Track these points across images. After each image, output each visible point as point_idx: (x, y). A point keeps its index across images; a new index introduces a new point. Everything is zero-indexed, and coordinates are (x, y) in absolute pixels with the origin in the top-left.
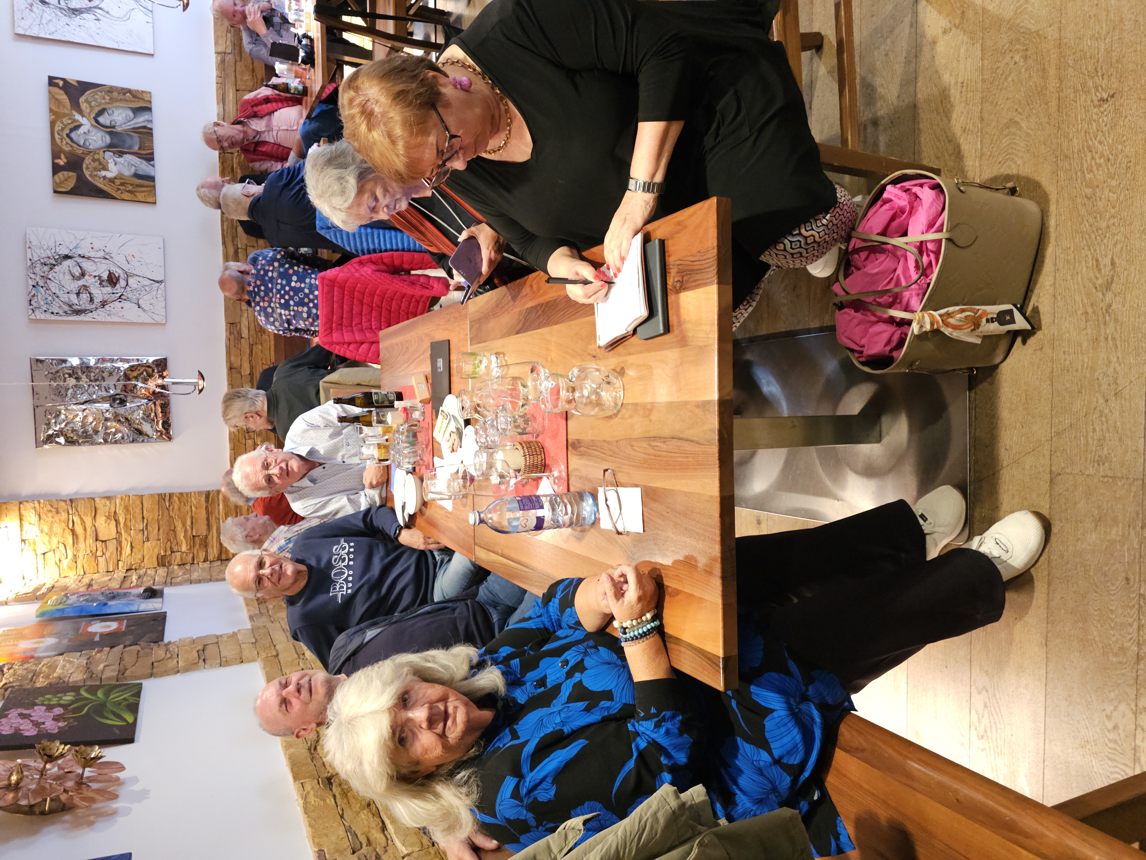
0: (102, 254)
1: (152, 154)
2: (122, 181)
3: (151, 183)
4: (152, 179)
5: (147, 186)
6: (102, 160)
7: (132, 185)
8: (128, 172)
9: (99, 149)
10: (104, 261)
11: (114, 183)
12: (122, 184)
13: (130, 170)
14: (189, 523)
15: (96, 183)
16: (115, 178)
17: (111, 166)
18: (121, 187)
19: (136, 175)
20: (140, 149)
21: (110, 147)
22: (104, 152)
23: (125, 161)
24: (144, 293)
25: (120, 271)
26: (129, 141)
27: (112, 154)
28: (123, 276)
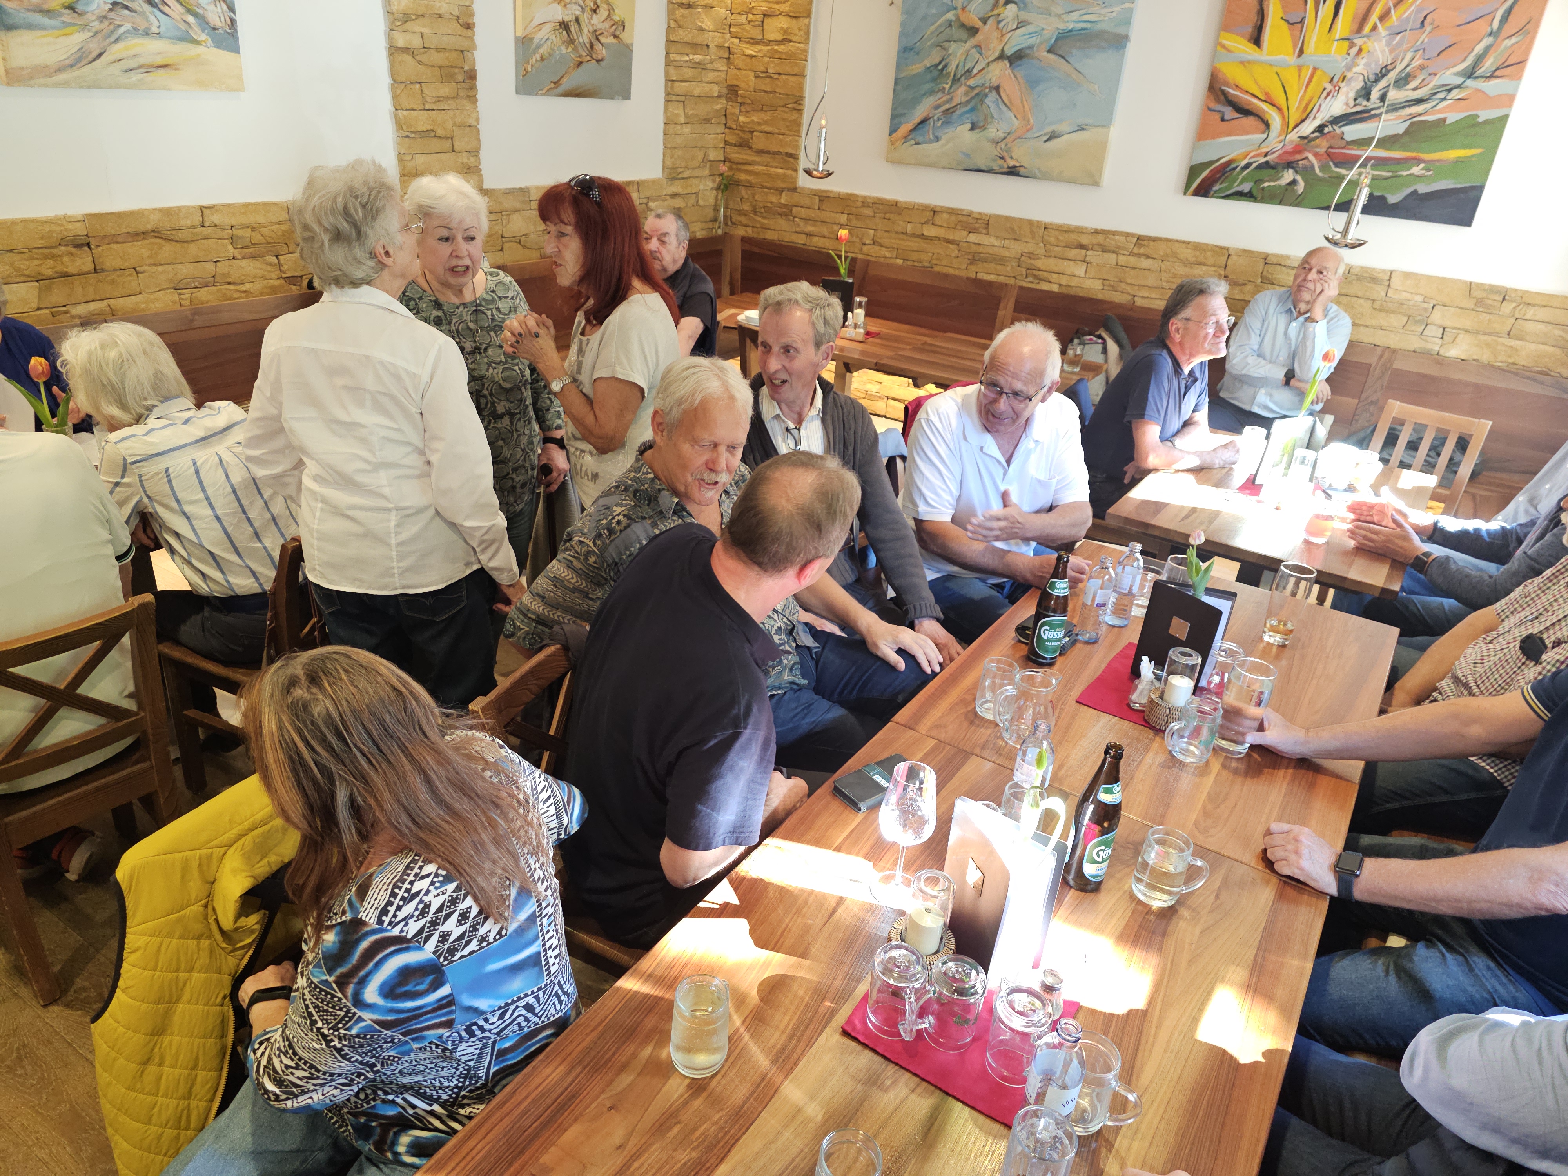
14: (768, 129)
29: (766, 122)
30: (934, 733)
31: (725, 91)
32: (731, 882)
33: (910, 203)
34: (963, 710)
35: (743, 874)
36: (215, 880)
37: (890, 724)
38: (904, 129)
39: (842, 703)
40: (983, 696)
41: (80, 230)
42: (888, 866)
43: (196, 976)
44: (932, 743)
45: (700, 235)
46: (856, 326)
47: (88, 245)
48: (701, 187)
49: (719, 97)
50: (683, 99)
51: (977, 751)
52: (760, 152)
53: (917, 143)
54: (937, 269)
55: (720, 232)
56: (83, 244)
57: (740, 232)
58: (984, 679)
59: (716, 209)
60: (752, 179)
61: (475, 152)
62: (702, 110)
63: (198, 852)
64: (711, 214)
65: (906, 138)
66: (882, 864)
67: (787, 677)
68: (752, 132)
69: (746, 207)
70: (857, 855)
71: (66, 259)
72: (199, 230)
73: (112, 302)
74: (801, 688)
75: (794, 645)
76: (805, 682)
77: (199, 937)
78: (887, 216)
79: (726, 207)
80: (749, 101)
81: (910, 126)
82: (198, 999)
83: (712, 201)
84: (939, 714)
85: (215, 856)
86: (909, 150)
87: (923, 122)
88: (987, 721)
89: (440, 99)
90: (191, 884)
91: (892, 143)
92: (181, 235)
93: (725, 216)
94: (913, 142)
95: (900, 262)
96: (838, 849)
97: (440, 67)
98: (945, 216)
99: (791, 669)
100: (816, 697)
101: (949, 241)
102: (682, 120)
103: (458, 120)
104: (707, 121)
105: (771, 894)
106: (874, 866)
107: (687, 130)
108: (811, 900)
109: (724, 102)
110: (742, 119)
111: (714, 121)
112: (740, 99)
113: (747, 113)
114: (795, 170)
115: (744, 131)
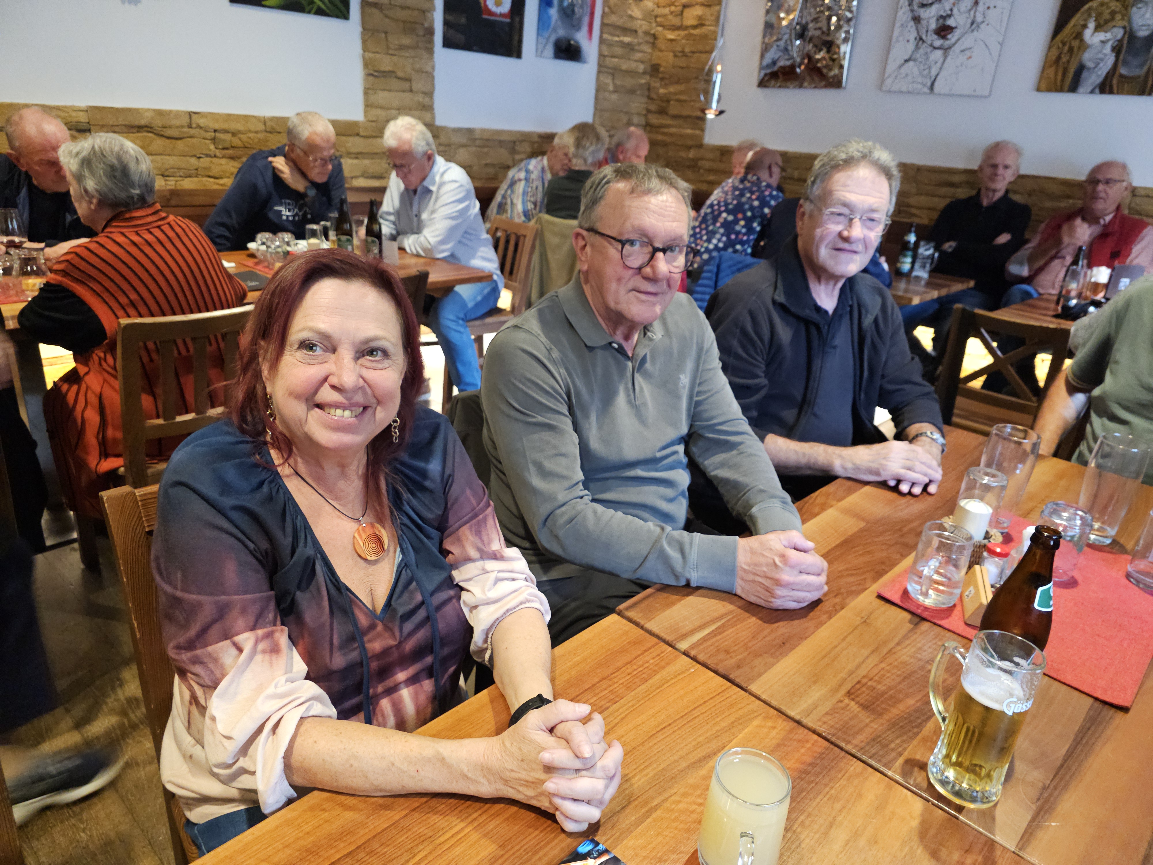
0: (979, 19)
1: (1111, 92)
2: (1075, 49)
3: (1066, 88)
4: (1073, 88)
5: (1063, 81)
6: (1111, 24)
7: (1068, 62)
8: (1087, 57)
9: (1130, 21)
10: (969, 21)
11: (1075, 38)
12: (1071, 50)
13: (1090, 60)
14: (682, 97)
15: (1078, 15)
16: (1082, 40)
17: (1102, 36)
18: (1066, 48)
19: (1081, 68)
20: (1121, 76)
21: (1131, 35)
22: (1124, 28)
23: (1106, 55)
24: (922, 67)
25: (953, 40)
26: (1135, 62)
27: (1119, 37)
28: (947, 43)
29: (682, 93)
31: (649, 69)
41: (83, 117)
49: (644, 73)
50: (611, 71)
52: (675, 117)
60: (667, 139)
61: (430, 94)
62: (629, 82)
68: (668, 101)
72: (186, 130)
80: (667, 76)
89: (402, 48)
92: (169, 132)
97: (404, 22)
102: (611, 88)
103: (417, 66)
104: (632, 91)
107: (614, 97)
109: (648, 77)
110: (662, 91)
111: (638, 92)
112: (660, 75)
113: (665, 86)
114: (703, 130)
115: (663, 101)
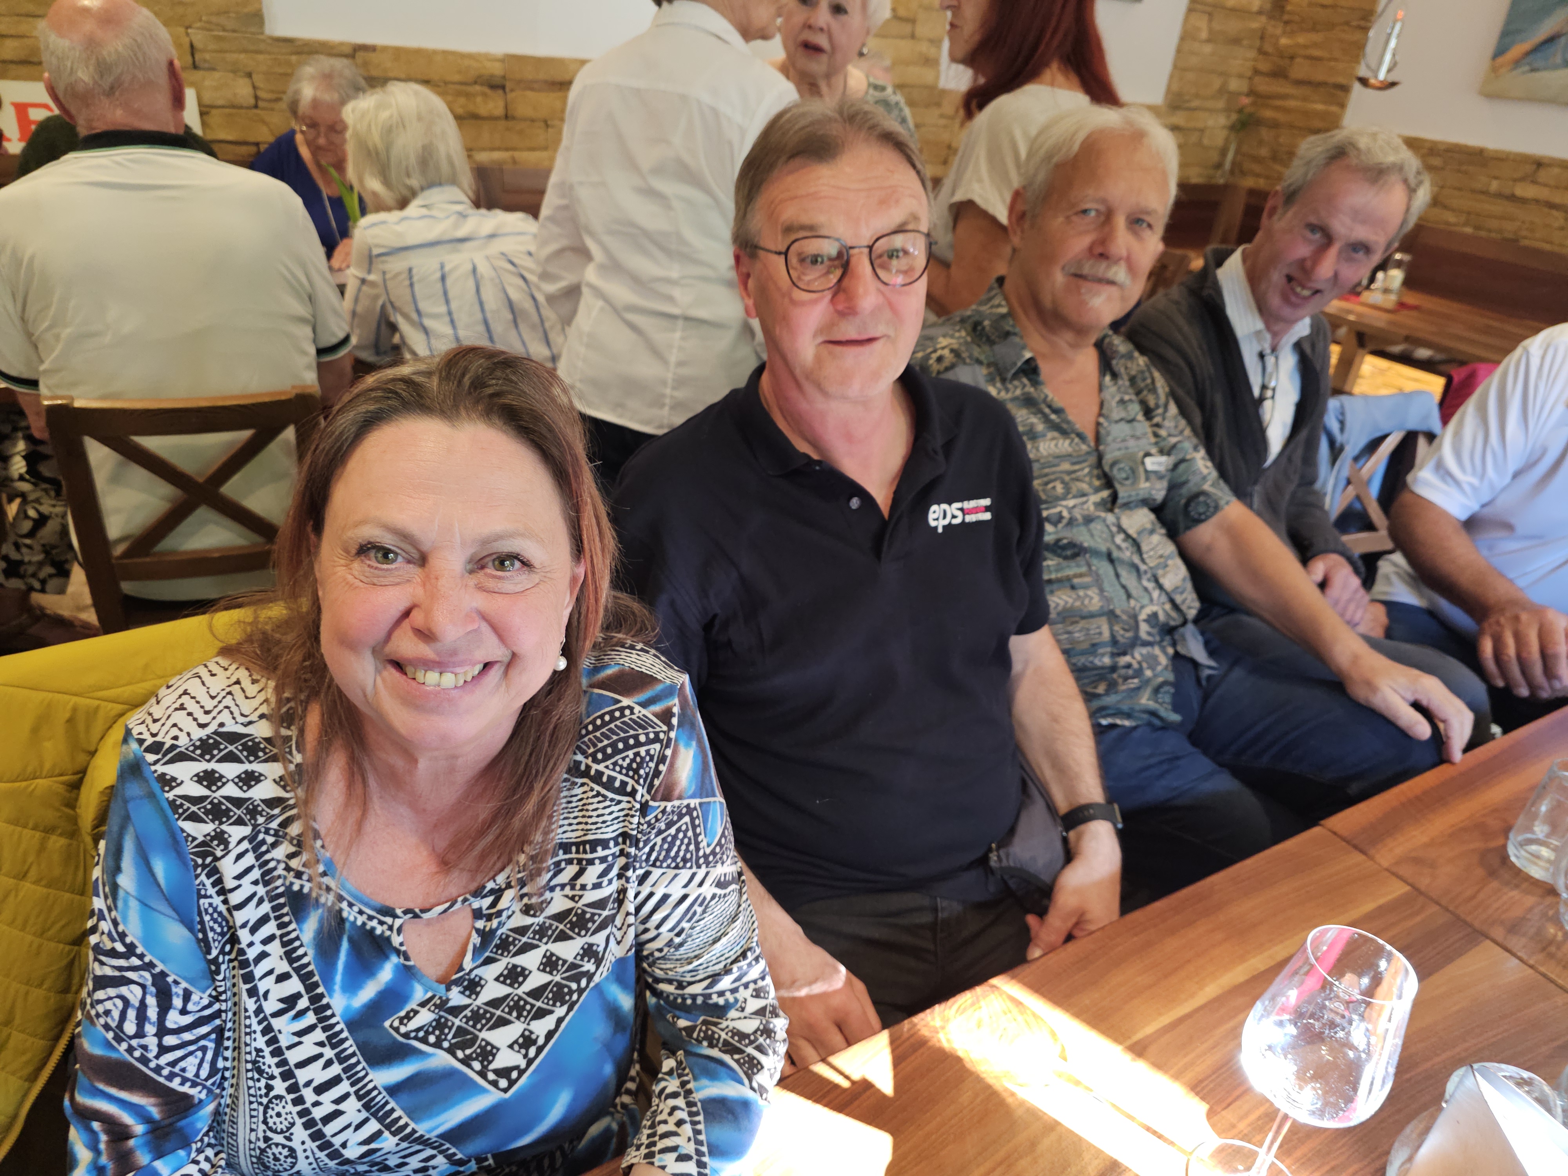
14: (1317, 53)
29: (1315, 45)
30: (1406, 871)
31: (1268, 7)
32: (894, 1043)
33: (1503, 152)
34: (1478, 845)
35: (925, 1032)
36: (96, 751)
37: (1316, 831)
38: (1518, 50)
39: (1237, 772)
40: (1530, 829)
41: (497, 69)
42: (1242, 1126)
43: (27, 886)
44: (1399, 889)
45: (1195, 180)
46: (1386, 291)
47: (503, 87)
48: (1210, 123)
49: (1260, 13)
50: (1209, 9)
51: (1498, 933)
52: (1299, 83)
53: (1533, 70)
54: (1525, 243)
55: (1221, 181)
56: (497, 85)
57: (1249, 182)
58: (1540, 797)
59: (1224, 152)
60: (1281, 117)
62: (1233, 26)
63: (75, 699)
64: (1215, 157)
65: (1517, 63)
66: (1229, 1115)
67: (1145, 700)
68: (1292, 58)
69: (1264, 152)
70: (1177, 1077)
71: (479, 99)
73: (517, 154)
74: (1166, 726)
75: (1171, 651)
76: (1175, 717)
77: (49, 830)
78: (1464, 168)
79: (1237, 152)
80: (1296, 18)
81: (1526, 46)
82: (25, 923)
83: (1219, 141)
84: (1425, 839)
85: (101, 713)
86: (1521, 80)
87: (1551, 40)
88: (1528, 878)
90: (48, 745)
91: (1494, 70)
93: (1234, 163)
94: (1527, 68)
95: (1468, 230)
96: (1139, 1050)
98: (1556, 171)
99: (1157, 690)
100: (1190, 748)
101: (1552, 206)
102: (1204, 35)
103: (926, 1)
104: (1236, 41)
105: (965, 1098)
106: (1211, 1114)
107: (1208, 49)
108: (1046, 1142)
109: (1263, 19)
110: (1284, 41)
111: (1245, 42)
112: (1286, 17)
113: (1292, 34)
114: (1343, 106)
115: (1282, 57)
